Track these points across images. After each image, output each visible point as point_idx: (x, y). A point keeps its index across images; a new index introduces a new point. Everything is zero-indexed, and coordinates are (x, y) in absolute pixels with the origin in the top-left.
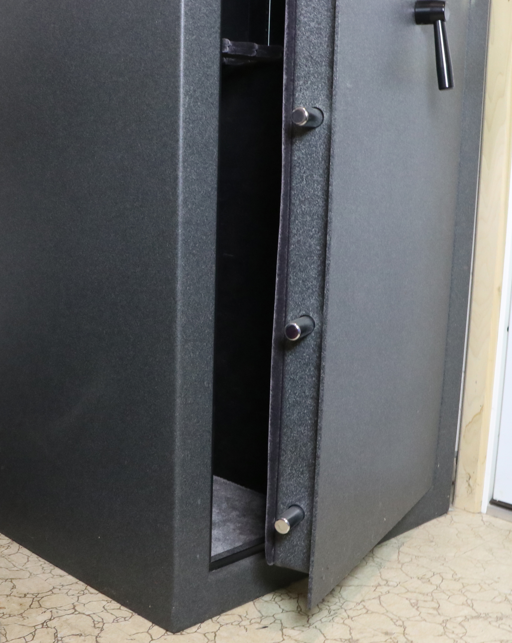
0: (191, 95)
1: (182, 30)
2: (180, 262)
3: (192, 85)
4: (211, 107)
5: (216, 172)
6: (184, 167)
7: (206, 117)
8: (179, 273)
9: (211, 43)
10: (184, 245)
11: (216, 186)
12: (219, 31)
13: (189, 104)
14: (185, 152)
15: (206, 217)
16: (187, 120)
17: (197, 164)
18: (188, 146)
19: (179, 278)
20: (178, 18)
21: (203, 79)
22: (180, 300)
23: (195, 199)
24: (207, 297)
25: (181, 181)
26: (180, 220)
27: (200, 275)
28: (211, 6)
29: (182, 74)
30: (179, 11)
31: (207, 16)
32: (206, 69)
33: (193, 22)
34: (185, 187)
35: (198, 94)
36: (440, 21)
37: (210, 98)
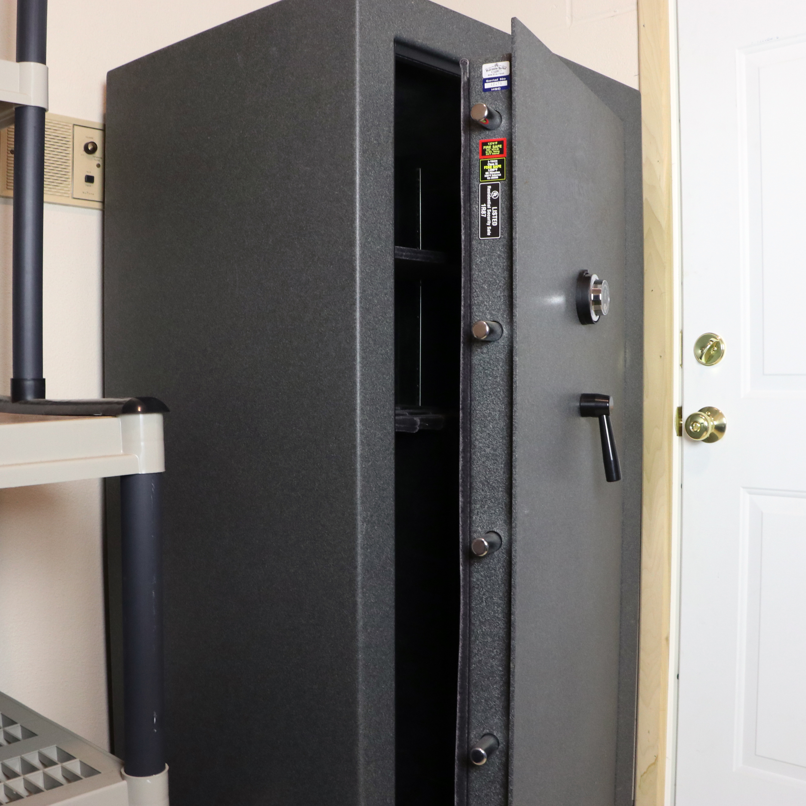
0: (368, 520)
1: (359, 459)
2: (361, 687)
3: (369, 511)
4: (387, 527)
5: (394, 591)
6: (363, 593)
7: (383, 539)
8: (360, 697)
9: (386, 465)
10: (364, 669)
11: (394, 604)
12: (393, 452)
13: (367, 530)
14: (364, 577)
15: (385, 636)
16: (365, 546)
17: (374, 587)
18: (367, 572)
19: (360, 703)
20: (354, 447)
21: (379, 502)
22: (361, 724)
23: (374, 622)
24: (387, 715)
25: (360, 607)
26: (360, 645)
27: (380, 694)
28: (385, 429)
29: (359, 502)
30: (355, 440)
31: (382, 440)
32: (382, 492)
33: (369, 449)
34: (365, 613)
35: (374, 518)
36: (605, 416)
37: (386, 519)
